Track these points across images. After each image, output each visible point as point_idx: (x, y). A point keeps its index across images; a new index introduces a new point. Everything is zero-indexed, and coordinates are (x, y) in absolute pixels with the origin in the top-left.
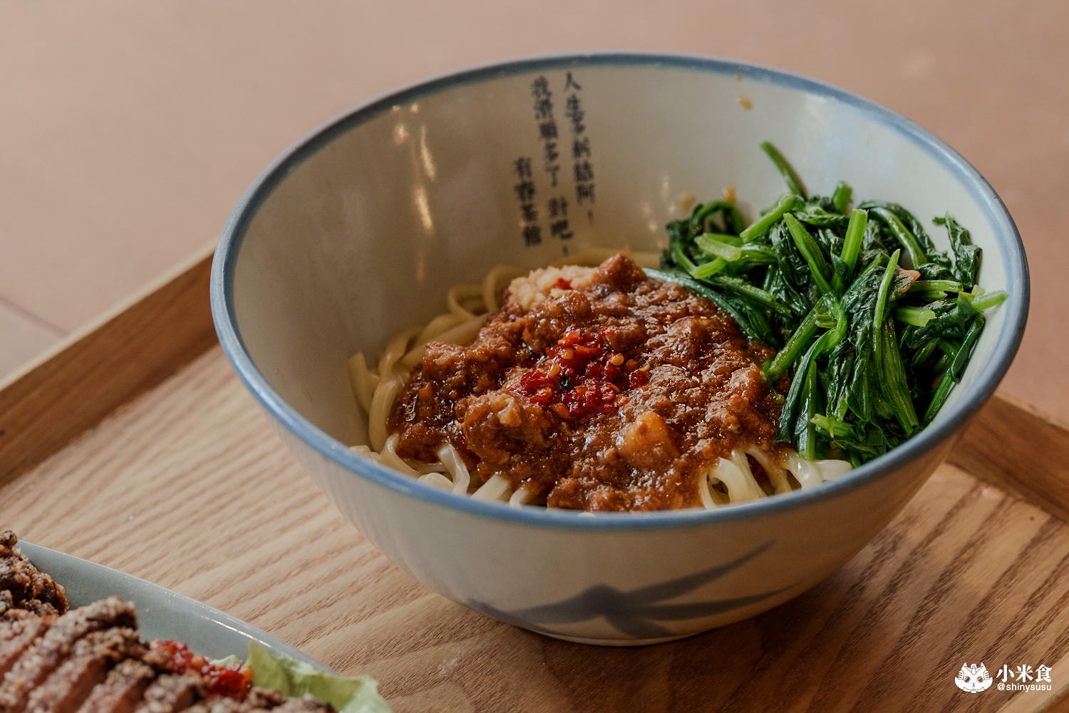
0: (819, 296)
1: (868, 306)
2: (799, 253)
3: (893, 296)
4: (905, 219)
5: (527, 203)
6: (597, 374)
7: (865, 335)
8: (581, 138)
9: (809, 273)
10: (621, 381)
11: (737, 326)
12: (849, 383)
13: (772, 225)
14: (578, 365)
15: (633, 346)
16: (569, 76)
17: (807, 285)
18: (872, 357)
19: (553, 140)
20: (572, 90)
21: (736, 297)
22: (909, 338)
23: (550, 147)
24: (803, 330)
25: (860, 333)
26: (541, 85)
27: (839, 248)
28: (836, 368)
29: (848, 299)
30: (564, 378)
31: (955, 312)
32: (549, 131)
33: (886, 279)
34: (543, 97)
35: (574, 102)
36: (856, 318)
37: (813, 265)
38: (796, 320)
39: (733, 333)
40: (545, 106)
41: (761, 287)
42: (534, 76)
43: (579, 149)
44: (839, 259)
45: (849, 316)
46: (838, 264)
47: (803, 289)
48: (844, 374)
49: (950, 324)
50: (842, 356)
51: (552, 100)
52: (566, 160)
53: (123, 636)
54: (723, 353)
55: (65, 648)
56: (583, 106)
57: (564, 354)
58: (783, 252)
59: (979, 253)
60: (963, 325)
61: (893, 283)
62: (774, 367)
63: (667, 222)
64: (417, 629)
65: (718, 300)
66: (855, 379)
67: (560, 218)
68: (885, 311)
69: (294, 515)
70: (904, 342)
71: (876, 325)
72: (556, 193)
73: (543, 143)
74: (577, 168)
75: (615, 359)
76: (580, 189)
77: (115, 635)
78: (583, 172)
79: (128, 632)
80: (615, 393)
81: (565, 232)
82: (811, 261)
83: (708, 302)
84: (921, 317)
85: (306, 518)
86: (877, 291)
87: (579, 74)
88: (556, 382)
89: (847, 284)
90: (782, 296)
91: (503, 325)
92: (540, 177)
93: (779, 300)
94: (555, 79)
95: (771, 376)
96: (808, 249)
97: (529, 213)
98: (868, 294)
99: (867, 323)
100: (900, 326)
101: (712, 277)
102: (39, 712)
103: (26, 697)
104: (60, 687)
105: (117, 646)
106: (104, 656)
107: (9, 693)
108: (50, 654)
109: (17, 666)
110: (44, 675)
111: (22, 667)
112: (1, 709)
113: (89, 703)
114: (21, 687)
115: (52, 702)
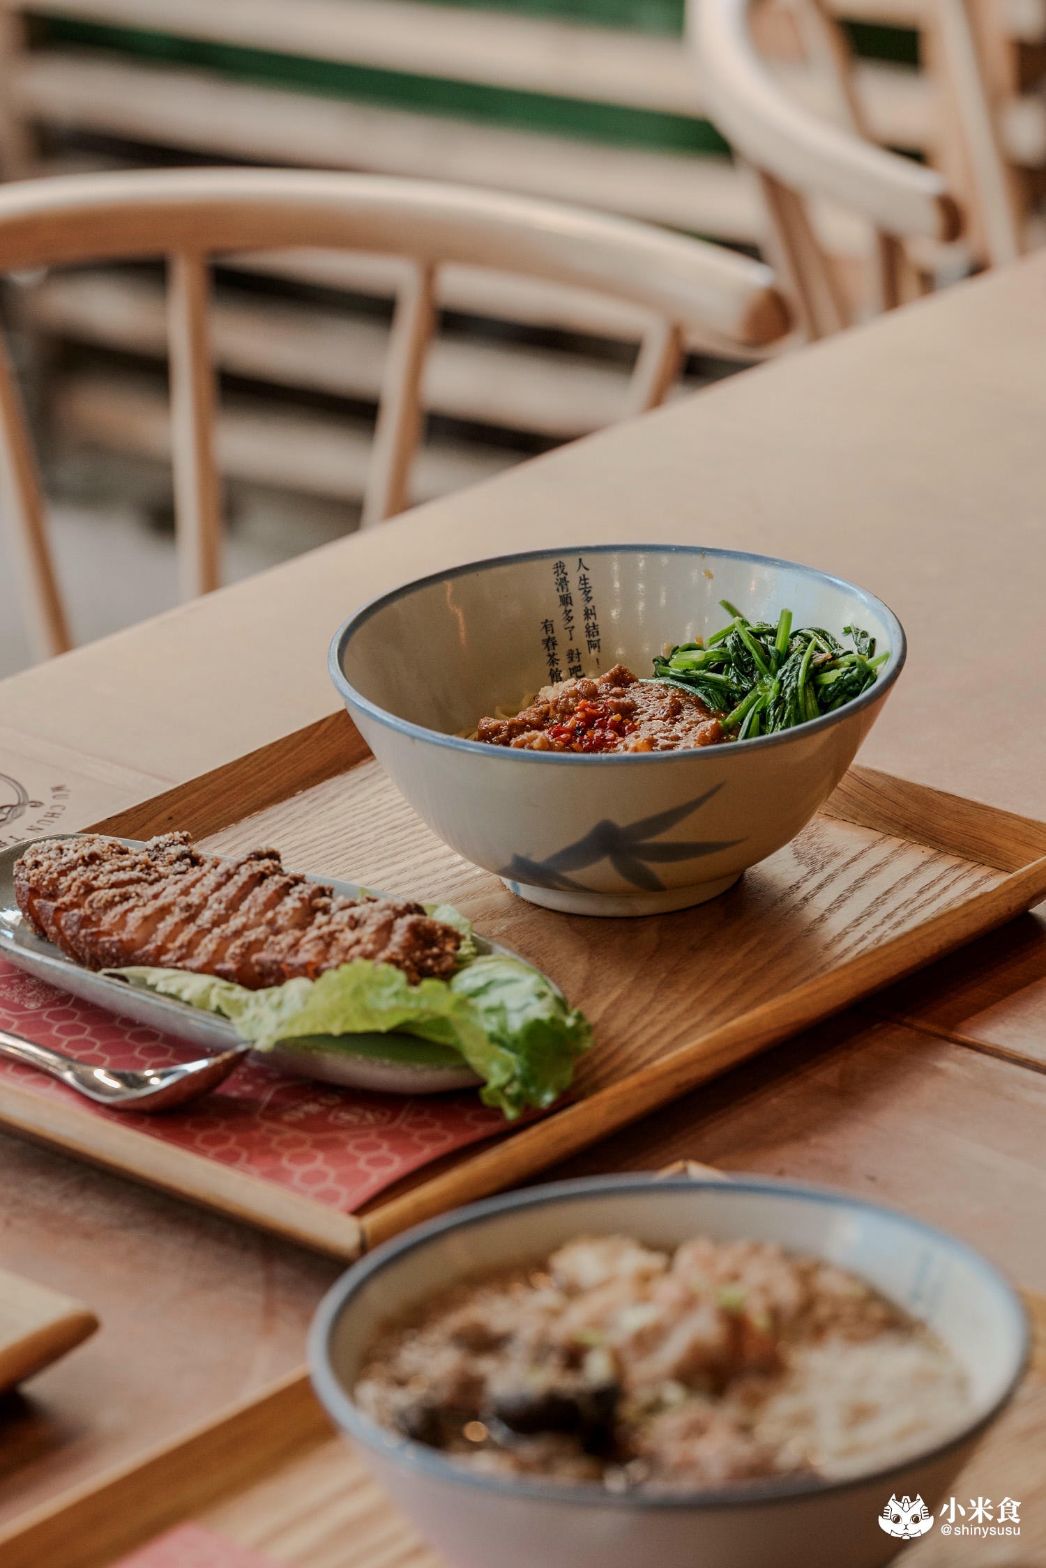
0: (761, 677)
1: (794, 673)
2: (746, 649)
3: (812, 665)
4: (823, 634)
5: (551, 652)
6: (603, 726)
7: (792, 691)
8: (589, 606)
9: (753, 662)
10: (619, 730)
11: (703, 703)
12: (781, 720)
13: (727, 635)
14: (589, 722)
15: (628, 711)
16: (580, 560)
17: (752, 671)
18: (797, 706)
19: (569, 607)
20: (583, 571)
21: (703, 685)
22: (824, 693)
23: (567, 612)
24: (750, 697)
25: (788, 690)
26: (560, 567)
27: (773, 644)
28: (772, 712)
29: (780, 673)
30: (579, 728)
31: (855, 672)
32: (566, 600)
33: (806, 657)
34: (562, 576)
35: (584, 579)
36: (785, 684)
37: (756, 656)
38: (744, 694)
39: (700, 705)
40: (563, 582)
41: (721, 673)
42: (555, 560)
43: (588, 614)
44: (773, 648)
45: (781, 682)
46: (773, 651)
47: (750, 675)
48: (778, 714)
49: (853, 682)
50: (776, 705)
51: (568, 578)
52: (579, 622)
53: (273, 864)
54: (690, 714)
55: (232, 871)
56: (591, 582)
57: (579, 715)
58: (735, 649)
59: (873, 641)
60: (861, 681)
61: (811, 659)
62: (729, 719)
63: (654, 657)
64: (477, 913)
65: (689, 688)
66: (785, 718)
67: (576, 664)
68: (806, 676)
69: (386, 862)
70: (821, 697)
71: (800, 683)
72: (573, 646)
73: (563, 608)
74: (587, 628)
75: (614, 717)
76: (589, 642)
77: (267, 862)
78: (592, 630)
79: (276, 863)
80: (615, 736)
81: (579, 674)
82: (754, 652)
83: (682, 691)
84: (830, 677)
85: (394, 863)
86: (800, 663)
87: (588, 559)
88: (573, 731)
89: (779, 666)
90: (735, 680)
91: (535, 709)
92: (560, 634)
93: (733, 683)
94: (570, 563)
95: (727, 726)
96: (752, 645)
97: (553, 660)
98: (795, 665)
99: (793, 684)
100: (817, 687)
101: (684, 672)
102: (216, 906)
103: (206, 899)
104: (230, 890)
105: (267, 868)
106: (260, 872)
107: (194, 899)
108: (222, 876)
109: (198, 885)
110: (219, 886)
111: (203, 885)
112: (189, 906)
113: (250, 897)
114: (202, 894)
115: (224, 899)
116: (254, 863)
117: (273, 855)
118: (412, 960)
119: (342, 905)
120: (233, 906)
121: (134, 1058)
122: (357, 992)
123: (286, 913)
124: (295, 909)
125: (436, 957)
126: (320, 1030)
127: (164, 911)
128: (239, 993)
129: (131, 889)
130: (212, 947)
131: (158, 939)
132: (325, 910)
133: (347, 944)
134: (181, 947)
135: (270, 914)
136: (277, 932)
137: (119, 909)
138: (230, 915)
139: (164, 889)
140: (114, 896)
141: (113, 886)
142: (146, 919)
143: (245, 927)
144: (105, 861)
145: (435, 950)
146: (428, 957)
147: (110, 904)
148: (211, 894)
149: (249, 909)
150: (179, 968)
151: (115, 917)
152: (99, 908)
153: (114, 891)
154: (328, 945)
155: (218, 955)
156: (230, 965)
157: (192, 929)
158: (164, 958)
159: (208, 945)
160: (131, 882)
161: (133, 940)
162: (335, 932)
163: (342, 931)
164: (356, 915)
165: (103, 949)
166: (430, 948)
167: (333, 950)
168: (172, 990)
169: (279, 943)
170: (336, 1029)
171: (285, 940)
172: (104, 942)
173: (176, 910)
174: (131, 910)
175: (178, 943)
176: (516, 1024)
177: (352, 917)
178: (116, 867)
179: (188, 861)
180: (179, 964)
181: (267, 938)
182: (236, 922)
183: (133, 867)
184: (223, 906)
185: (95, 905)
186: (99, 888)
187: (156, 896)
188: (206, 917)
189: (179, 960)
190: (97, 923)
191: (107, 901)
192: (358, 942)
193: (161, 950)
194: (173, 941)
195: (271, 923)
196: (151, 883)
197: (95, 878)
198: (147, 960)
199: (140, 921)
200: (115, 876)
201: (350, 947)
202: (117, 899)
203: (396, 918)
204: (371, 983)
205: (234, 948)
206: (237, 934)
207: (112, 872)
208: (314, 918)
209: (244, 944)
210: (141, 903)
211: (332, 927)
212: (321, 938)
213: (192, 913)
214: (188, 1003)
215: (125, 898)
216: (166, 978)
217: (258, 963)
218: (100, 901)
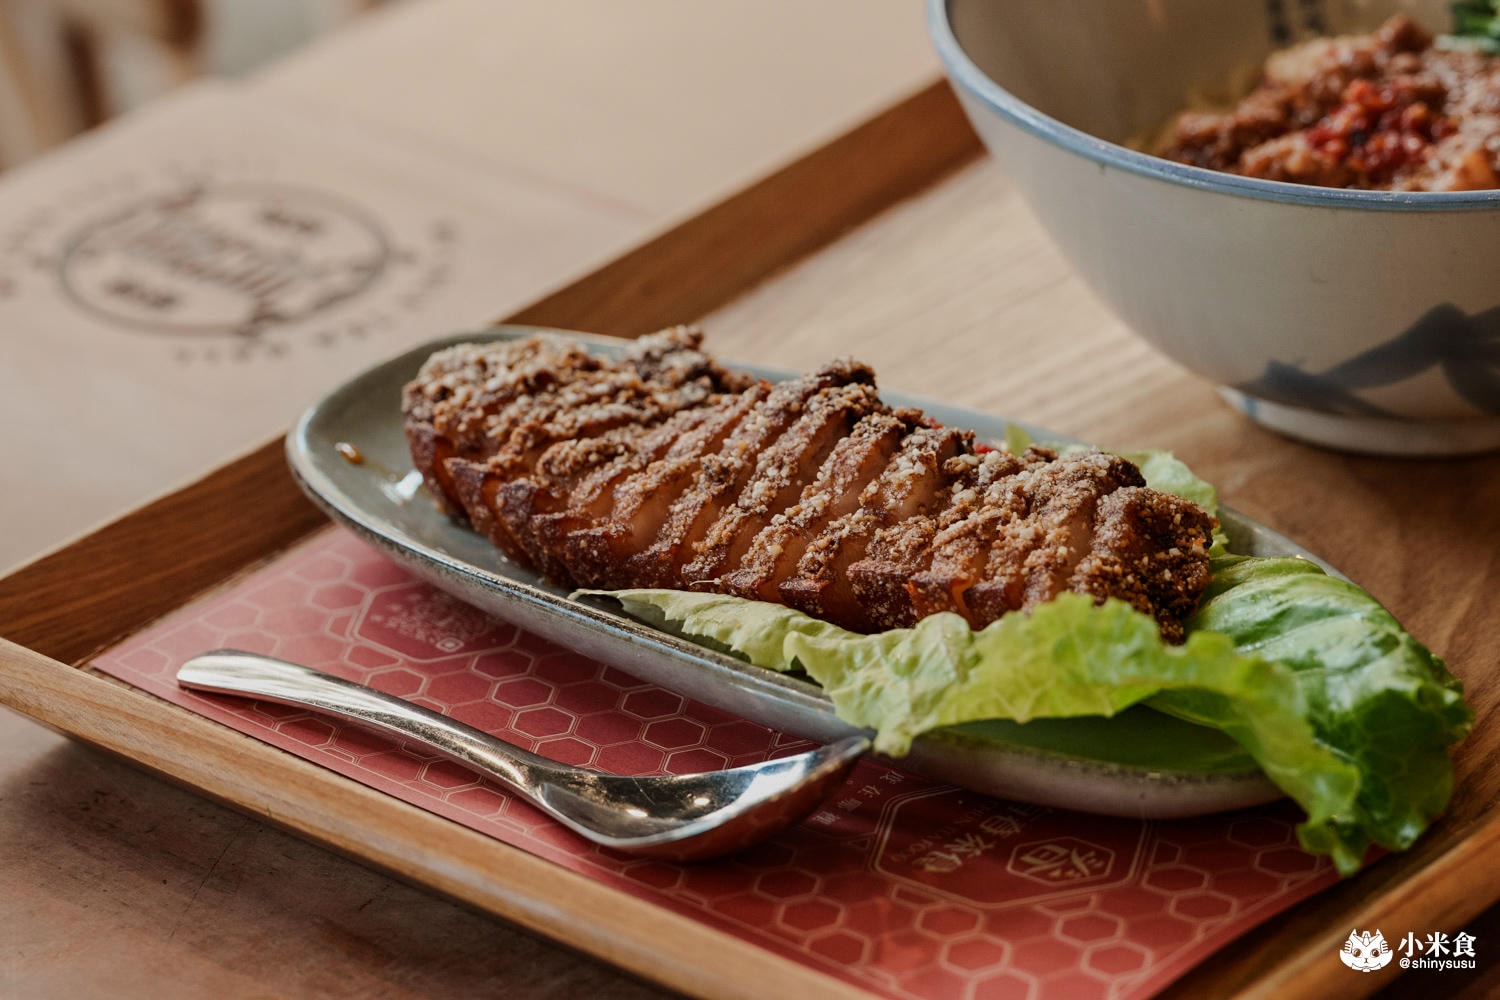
6: (1397, 127)
10: (1426, 133)
14: (1374, 119)
15: (1434, 100)
30: (1357, 131)
53: (864, 393)
55: (795, 406)
57: (1354, 108)
75: (1416, 111)
77: (854, 389)
79: (869, 389)
80: (1422, 145)
88: (1346, 136)
91: (1268, 97)
97: (1275, 4)
102: (772, 472)
103: (753, 458)
104: (794, 441)
105: (856, 400)
106: (845, 408)
107: (731, 456)
108: (776, 415)
109: (736, 431)
110: (772, 436)
111: (744, 431)
112: (724, 471)
113: (833, 456)
114: (745, 450)
115: (786, 459)
116: (833, 391)
117: (863, 376)
118: (1135, 571)
119: (995, 469)
120: (804, 470)
121: (640, 747)
122: (1062, 651)
123: (901, 486)
124: (915, 477)
125: (1177, 565)
126: (991, 713)
127: (678, 482)
128: (832, 638)
129: (615, 437)
130: (774, 549)
131: (675, 531)
132: (968, 478)
133: (1020, 544)
134: (716, 548)
135: (872, 488)
136: (887, 520)
137: (600, 477)
138: (801, 489)
139: (675, 439)
140: (588, 453)
141: (585, 431)
142: (648, 495)
143: (828, 513)
144: (563, 385)
145: (1174, 552)
146: (1163, 565)
147: (582, 468)
148: (761, 450)
149: (833, 476)
150: (717, 589)
151: (591, 492)
152: (562, 475)
153: (586, 443)
154: (985, 547)
155: (784, 566)
156: (808, 584)
157: (734, 514)
158: (687, 568)
159: (767, 544)
160: (614, 423)
161: (628, 533)
162: (994, 521)
163: (1006, 522)
164: (1027, 488)
165: (575, 550)
166: (1166, 550)
167: (996, 556)
168: (711, 631)
169: (892, 543)
170: (1021, 713)
171: (906, 535)
172: (577, 538)
173: (701, 477)
174: (620, 478)
175: (710, 542)
176: (1345, 697)
177: (1019, 492)
178: (583, 397)
179: (706, 381)
180: (717, 581)
181: (871, 532)
182: (812, 503)
183: (613, 395)
184: (785, 472)
185: (554, 470)
186: (561, 438)
187: (661, 452)
188: (757, 491)
189: (714, 573)
190: (562, 504)
191: (576, 462)
192: (1038, 541)
193: (682, 553)
194: (702, 537)
195: (875, 503)
196: (649, 424)
197: (550, 418)
198: (656, 570)
199: (640, 499)
200: (584, 413)
201: (1027, 551)
202: (593, 458)
203: (1099, 495)
204: (1088, 634)
205: (813, 550)
206: (817, 523)
207: (577, 405)
208: (950, 494)
209: (832, 542)
210: (636, 466)
211: (988, 513)
212: (971, 533)
213: (731, 486)
214: (742, 656)
215: (607, 455)
216: (697, 610)
217: (859, 577)
218: (563, 461)
